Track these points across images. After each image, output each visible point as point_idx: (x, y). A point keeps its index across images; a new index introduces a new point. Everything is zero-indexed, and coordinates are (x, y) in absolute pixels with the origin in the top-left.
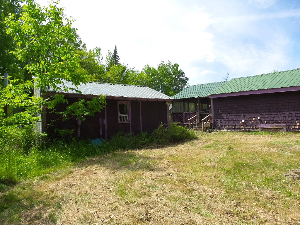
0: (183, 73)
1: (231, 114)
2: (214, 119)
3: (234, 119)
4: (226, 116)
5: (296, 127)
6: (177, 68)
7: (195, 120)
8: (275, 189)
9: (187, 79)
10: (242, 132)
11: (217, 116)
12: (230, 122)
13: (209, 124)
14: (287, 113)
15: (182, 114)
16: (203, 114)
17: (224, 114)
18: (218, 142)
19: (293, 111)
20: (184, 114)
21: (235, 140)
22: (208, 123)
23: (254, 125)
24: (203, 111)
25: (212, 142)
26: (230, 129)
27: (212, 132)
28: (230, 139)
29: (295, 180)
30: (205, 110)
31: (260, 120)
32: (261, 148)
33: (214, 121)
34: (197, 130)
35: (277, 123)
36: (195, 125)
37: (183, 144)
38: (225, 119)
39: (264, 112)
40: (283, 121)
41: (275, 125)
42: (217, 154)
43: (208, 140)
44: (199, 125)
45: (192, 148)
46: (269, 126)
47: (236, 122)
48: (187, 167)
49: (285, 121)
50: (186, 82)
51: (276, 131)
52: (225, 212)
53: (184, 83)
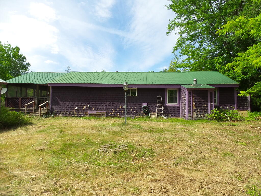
0: (24, 58)
1: (67, 101)
2: (51, 105)
3: (69, 106)
4: (63, 103)
5: (112, 113)
6: (18, 51)
7: (32, 106)
8: (90, 162)
9: (29, 65)
10: (75, 118)
11: (55, 102)
12: (65, 108)
13: (47, 110)
14: (108, 103)
15: (18, 99)
16: (41, 100)
17: (61, 101)
18: (52, 127)
19: (111, 102)
20: (20, 99)
21: (67, 124)
22: (45, 109)
23: (85, 111)
24: (42, 98)
25: (47, 126)
26: (65, 115)
27: (48, 117)
28: (64, 123)
29: (104, 153)
30: (44, 96)
31: (89, 108)
32: (87, 130)
33: (51, 107)
34: (34, 115)
35: (101, 110)
36: (32, 110)
37: (15, 130)
38: (62, 106)
39: (92, 102)
40: (104, 109)
41: (99, 112)
42: (49, 137)
43: (43, 125)
44: (36, 110)
45: (25, 133)
46: (95, 112)
47: (70, 109)
48: (13, 154)
49: (106, 109)
50: (27, 68)
51: (99, 116)
52: (43, 191)
53: (25, 68)
